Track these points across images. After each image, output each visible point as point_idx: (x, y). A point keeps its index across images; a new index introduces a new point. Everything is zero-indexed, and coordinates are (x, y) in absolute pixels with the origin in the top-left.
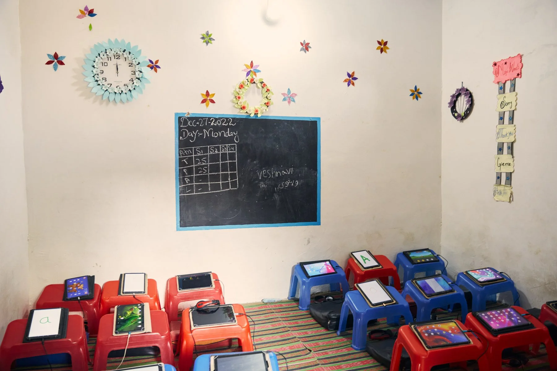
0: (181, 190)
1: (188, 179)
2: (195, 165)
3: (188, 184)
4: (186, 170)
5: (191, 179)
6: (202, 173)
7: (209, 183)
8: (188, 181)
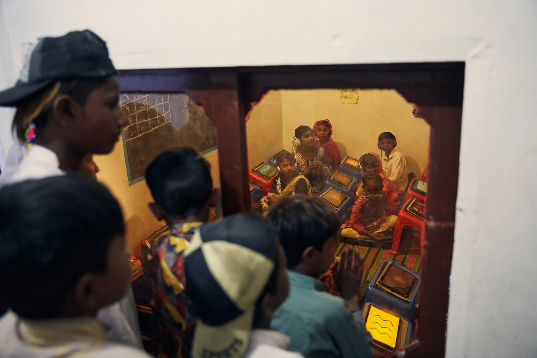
0: (126, 133)
1: (131, 119)
2: (135, 99)
3: (132, 123)
4: (128, 107)
5: (133, 117)
6: (142, 108)
7: (149, 119)
8: (131, 121)
